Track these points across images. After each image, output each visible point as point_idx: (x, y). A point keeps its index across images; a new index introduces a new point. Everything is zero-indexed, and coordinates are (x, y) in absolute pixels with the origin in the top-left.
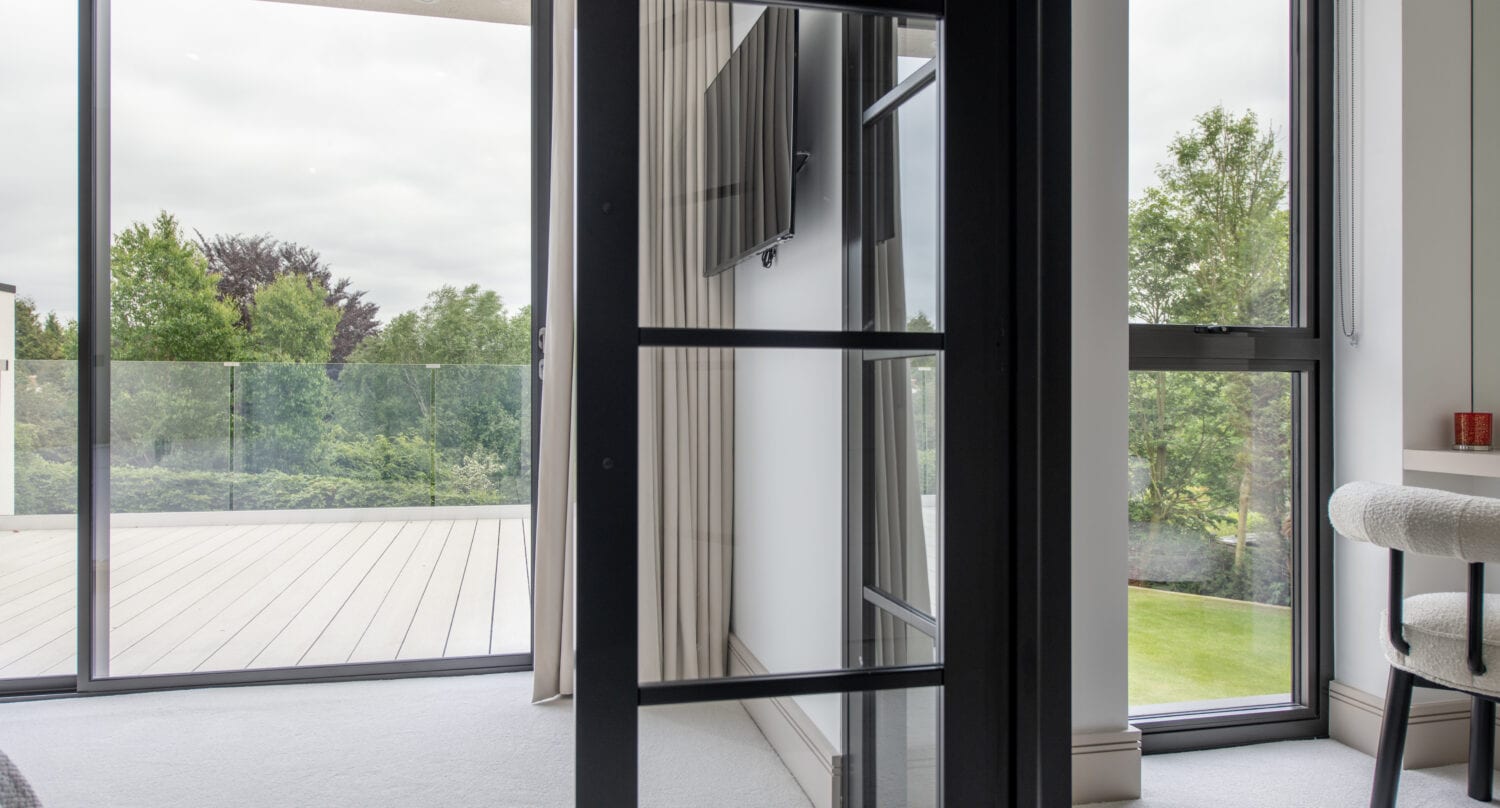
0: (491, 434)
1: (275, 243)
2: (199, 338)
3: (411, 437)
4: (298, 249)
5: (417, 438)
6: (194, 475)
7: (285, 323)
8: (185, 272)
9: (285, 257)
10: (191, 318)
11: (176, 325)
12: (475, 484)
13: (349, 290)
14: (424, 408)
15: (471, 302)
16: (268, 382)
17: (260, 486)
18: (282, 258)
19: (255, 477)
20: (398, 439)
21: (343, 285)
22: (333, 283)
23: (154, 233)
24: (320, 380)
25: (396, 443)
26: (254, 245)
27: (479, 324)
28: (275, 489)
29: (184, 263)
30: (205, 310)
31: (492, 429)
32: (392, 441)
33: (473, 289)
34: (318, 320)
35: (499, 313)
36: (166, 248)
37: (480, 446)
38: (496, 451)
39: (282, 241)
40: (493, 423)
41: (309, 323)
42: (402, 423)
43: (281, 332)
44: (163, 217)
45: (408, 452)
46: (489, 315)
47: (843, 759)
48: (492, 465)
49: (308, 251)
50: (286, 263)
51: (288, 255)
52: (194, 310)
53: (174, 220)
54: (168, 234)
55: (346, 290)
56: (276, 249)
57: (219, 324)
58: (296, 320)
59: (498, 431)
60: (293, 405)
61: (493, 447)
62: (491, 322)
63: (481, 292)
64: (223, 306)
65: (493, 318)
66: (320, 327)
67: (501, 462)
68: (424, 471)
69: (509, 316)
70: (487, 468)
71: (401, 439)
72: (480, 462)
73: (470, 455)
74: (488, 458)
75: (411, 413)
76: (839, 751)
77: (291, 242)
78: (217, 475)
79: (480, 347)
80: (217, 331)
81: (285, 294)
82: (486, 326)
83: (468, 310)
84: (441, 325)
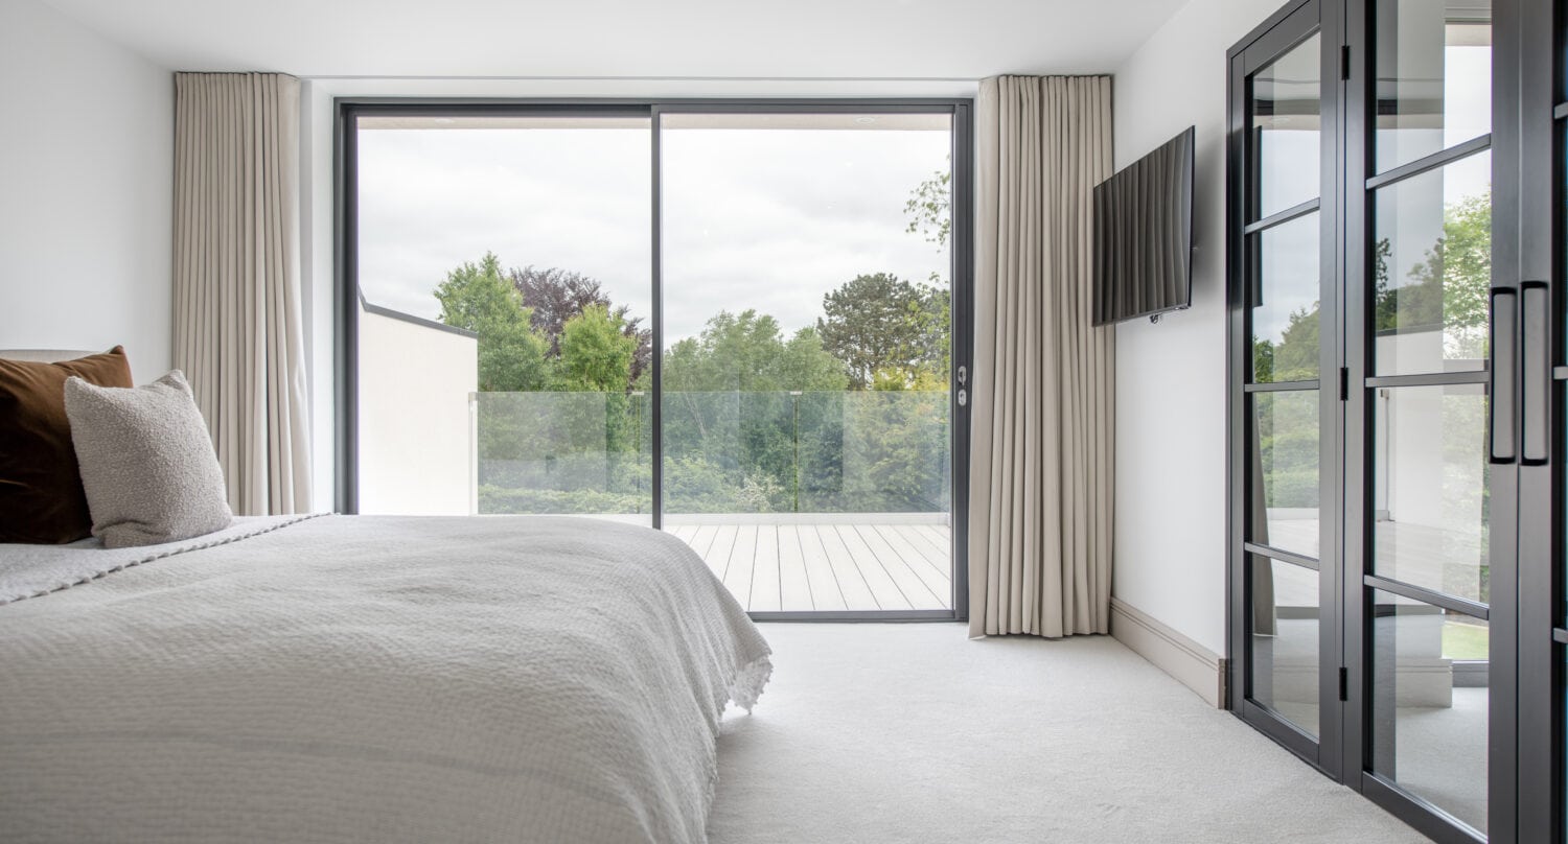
0: (769, 456)
1: (561, 273)
2: (515, 366)
3: (695, 459)
4: (581, 280)
5: (699, 460)
6: (519, 492)
7: (591, 352)
8: (504, 307)
9: (570, 287)
10: (509, 349)
11: (497, 355)
12: (756, 506)
13: (628, 317)
14: (703, 431)
15: (748, 326)
16: (577, 407)
17: (575, 503)
18: (567, 288)
19: (570, 495)
20: (683, 461)
21: (622, 312)
22: (613, 309)
23: (480, 271)
24: (621, 404)
25: (682, 465)
26: (542, 277)
27: (757, 348)
28: (588, 507)
29: (503, 299)
30: (521, 342)
31: (770, 451)
32: (677, 462)
33: (748, 315)
34: (618, 348)
35: (776, 337)
36: (488, 285)
37: (759, 468)
38: (773, 473)
39: (567, 271)
40: (770, 445)
41: (611, 352)
42: (684, 445)
43: (588, 360)
44: (489, 257)
45: (693, 474)
46: (766, 339)
47: (1226, 661)
48: (771, 487)
49: (591, 280)
50: (571, 292)
51: (572, 286)
52: (512, 342)
53: (497, 260)
54: (490, 273)
55: (625, 316)
56: (562, 279)
57: (533, 354)
58: (600, 349)
59: (776, 453)
60: (598, 428)
61: (771, 469)
62: (767, 346)
63: (757, 316)
64: (535, 338)
65: (769, 342)
66: (620, 355)
67: (778, 484)
68: (707, 492)
69: (785, 340)
70: (766, 489)
71: (686, 461)
72: (759, 484)
73: (750, 475)
74: (767, 480)
75: (691, 435)
76: (1222, 655)
77: (574, 273)
78: (538, 493)
79: (757, 370)
80: (531, 361)
81: (591, 324)
82: (762, 349)
83: (745, 334)
84: (721, 349)
